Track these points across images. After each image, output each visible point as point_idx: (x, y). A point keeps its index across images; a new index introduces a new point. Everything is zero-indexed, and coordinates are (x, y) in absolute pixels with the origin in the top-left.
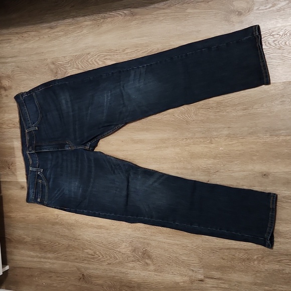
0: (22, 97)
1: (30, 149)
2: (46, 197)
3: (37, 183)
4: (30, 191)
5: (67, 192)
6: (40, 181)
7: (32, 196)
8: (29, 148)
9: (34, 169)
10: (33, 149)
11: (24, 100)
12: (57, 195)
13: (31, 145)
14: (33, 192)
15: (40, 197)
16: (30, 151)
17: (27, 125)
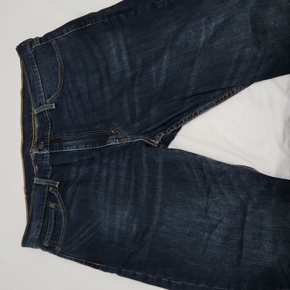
0: (31, 46)
1: (41, 147)
2: (62, 237)
3: (47, 208)
4: (33, 224)
5: (106, 229)
6: (52, 205)
7: (35, 234)
8: (38, 143)
9: (43, 182)
10: (46, 147)
11: (35, 52)
12: (82, 235)
13: (42, 138)
14: (39, 226)
15: (50, 237)
16: (40, 150)
17: (36, 101)
